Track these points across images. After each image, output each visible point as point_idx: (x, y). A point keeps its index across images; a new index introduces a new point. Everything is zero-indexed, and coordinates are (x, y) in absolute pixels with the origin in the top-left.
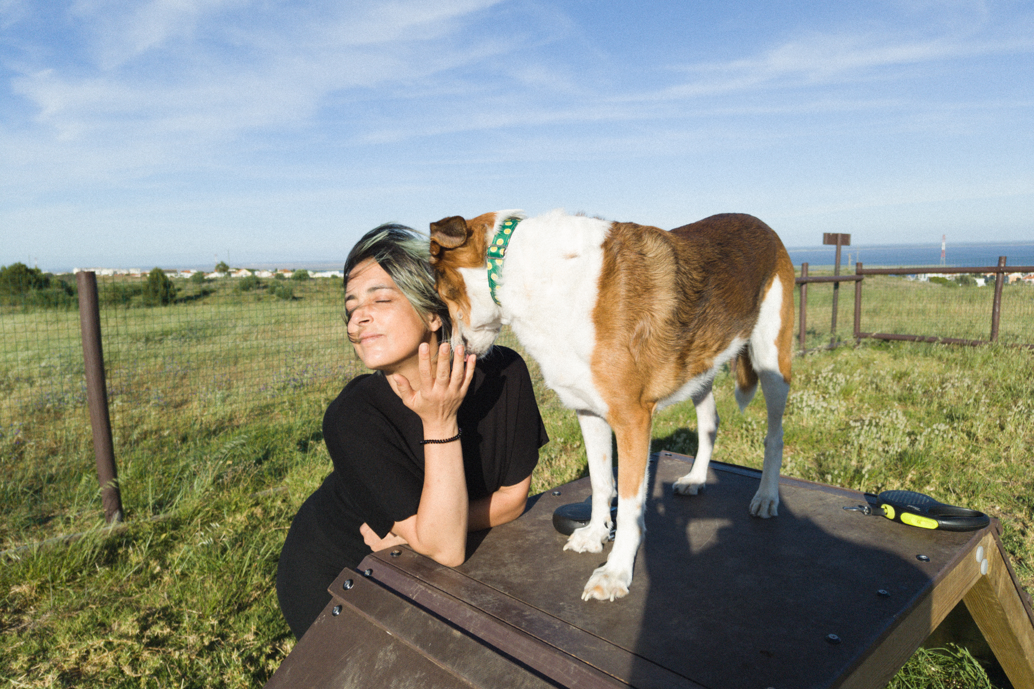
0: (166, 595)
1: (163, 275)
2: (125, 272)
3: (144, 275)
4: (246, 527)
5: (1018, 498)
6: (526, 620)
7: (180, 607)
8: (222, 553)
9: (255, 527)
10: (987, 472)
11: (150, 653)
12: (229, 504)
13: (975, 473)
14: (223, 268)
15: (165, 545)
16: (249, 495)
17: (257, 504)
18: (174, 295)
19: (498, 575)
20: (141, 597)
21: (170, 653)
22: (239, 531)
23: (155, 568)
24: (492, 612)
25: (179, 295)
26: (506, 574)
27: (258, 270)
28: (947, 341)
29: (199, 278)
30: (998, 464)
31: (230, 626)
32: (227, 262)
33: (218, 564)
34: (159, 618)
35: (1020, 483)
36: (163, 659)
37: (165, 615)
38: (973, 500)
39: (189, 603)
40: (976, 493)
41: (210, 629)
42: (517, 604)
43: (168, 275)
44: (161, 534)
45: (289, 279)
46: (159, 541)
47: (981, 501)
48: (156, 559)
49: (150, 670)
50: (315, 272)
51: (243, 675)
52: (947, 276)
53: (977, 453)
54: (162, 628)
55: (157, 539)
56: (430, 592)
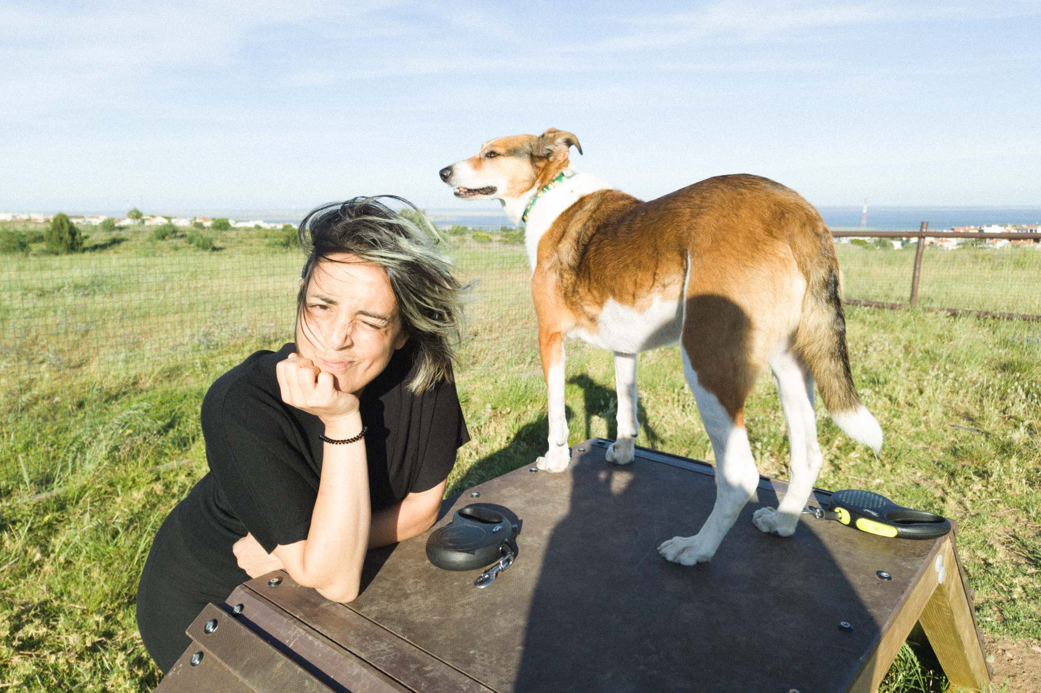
0: (44, 588)
1: (67, 221)
2: (25, 217)
3: (47, 221)
4: (144, 506)
5: (938, 464)
6: (426, 679)
7: (62, 601)
8: (114, 537)
9: (154, 506)
10: (909, 437)
11: (22, 658)
12: (125, 479)
13: (897, 438)
14: (137, 215)
15: (49, 528)
16: (149, 469)
17: (158, 479)
18: (81, 244)
19: (397, 611)
20: (17, 590)
21: (45, 657)
22: (136, 511)
23: (34, 556)
24: (385, 667)
25: (86, 244)
26: (407, 609)
27: (175, 218)
28: (868, 304)
29: (109, 226)
30: (918, 429)
31: (118, 621)
32: (140, 209)
33: (108, 550)
34: (35, 616)
35: (939, 448)
36: (37, 665)
37: (43, 611)
38: (896, 466)
39: (73, 595)
40: (898, 459)
41: (94, 627)
42: (417, 654)
43: (74, 221)
44: (43, 516)
45: (208, 228)
46: (42, 524)
47: (903, 467)
48: (35, 546)
49: (18, 679)
50: (237, 222)
51: (128, 682)
52: (867, 239)
53: (899, 417)
54: (37, 628)
55: (40, 521)
56: (310, 638)
